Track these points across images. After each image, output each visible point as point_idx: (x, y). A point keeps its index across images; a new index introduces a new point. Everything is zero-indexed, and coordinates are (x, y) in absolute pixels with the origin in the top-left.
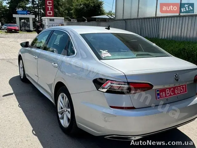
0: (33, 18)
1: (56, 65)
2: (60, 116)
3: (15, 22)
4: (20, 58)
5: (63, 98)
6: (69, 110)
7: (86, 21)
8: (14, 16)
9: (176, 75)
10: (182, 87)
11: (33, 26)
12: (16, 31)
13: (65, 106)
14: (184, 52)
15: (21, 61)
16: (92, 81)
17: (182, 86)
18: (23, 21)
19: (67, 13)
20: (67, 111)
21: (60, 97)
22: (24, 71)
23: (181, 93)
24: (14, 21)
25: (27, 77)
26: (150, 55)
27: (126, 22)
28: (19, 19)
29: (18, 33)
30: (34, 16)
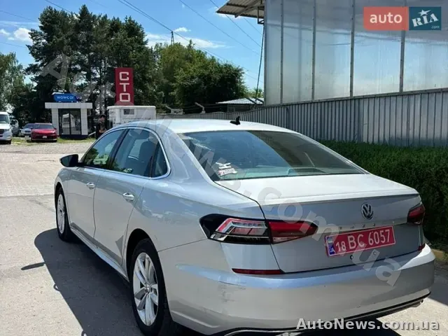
0: (88, 110)
1: (131, 196)
2: (138, 302)
3: (49, 120)
4: (59, 190)
5: (144, 263)
6: (156, 286)
7: (203, 112)
8: (48, 105)
9: (366, 206)
10: (383, 231)
11: (89, 127)
12: (51, 139)
13: (148, 279)
14: (410, 168)
15: (61, 196)
16: (198, 221)
17: (384, 229)
18: (66, 116)
19: (163, 96)
20: (151, 289)
21: (139, 263)
22: (66, 216)
23: (380, 244)
24: (47, 116)
25: (72, 230)
26: (319, 171)
27: (287, 109)
28: (57, 112)
29: (55, 141)
30: (90, 106)
